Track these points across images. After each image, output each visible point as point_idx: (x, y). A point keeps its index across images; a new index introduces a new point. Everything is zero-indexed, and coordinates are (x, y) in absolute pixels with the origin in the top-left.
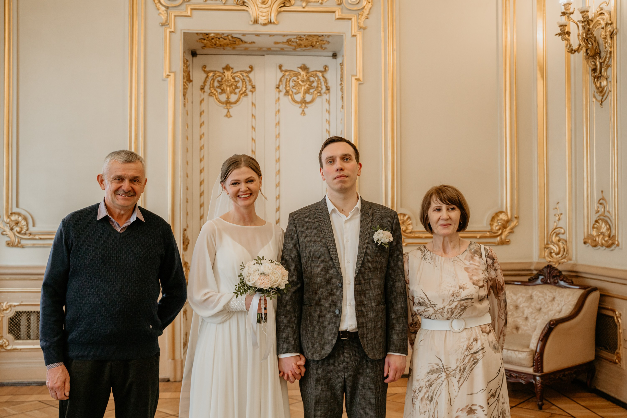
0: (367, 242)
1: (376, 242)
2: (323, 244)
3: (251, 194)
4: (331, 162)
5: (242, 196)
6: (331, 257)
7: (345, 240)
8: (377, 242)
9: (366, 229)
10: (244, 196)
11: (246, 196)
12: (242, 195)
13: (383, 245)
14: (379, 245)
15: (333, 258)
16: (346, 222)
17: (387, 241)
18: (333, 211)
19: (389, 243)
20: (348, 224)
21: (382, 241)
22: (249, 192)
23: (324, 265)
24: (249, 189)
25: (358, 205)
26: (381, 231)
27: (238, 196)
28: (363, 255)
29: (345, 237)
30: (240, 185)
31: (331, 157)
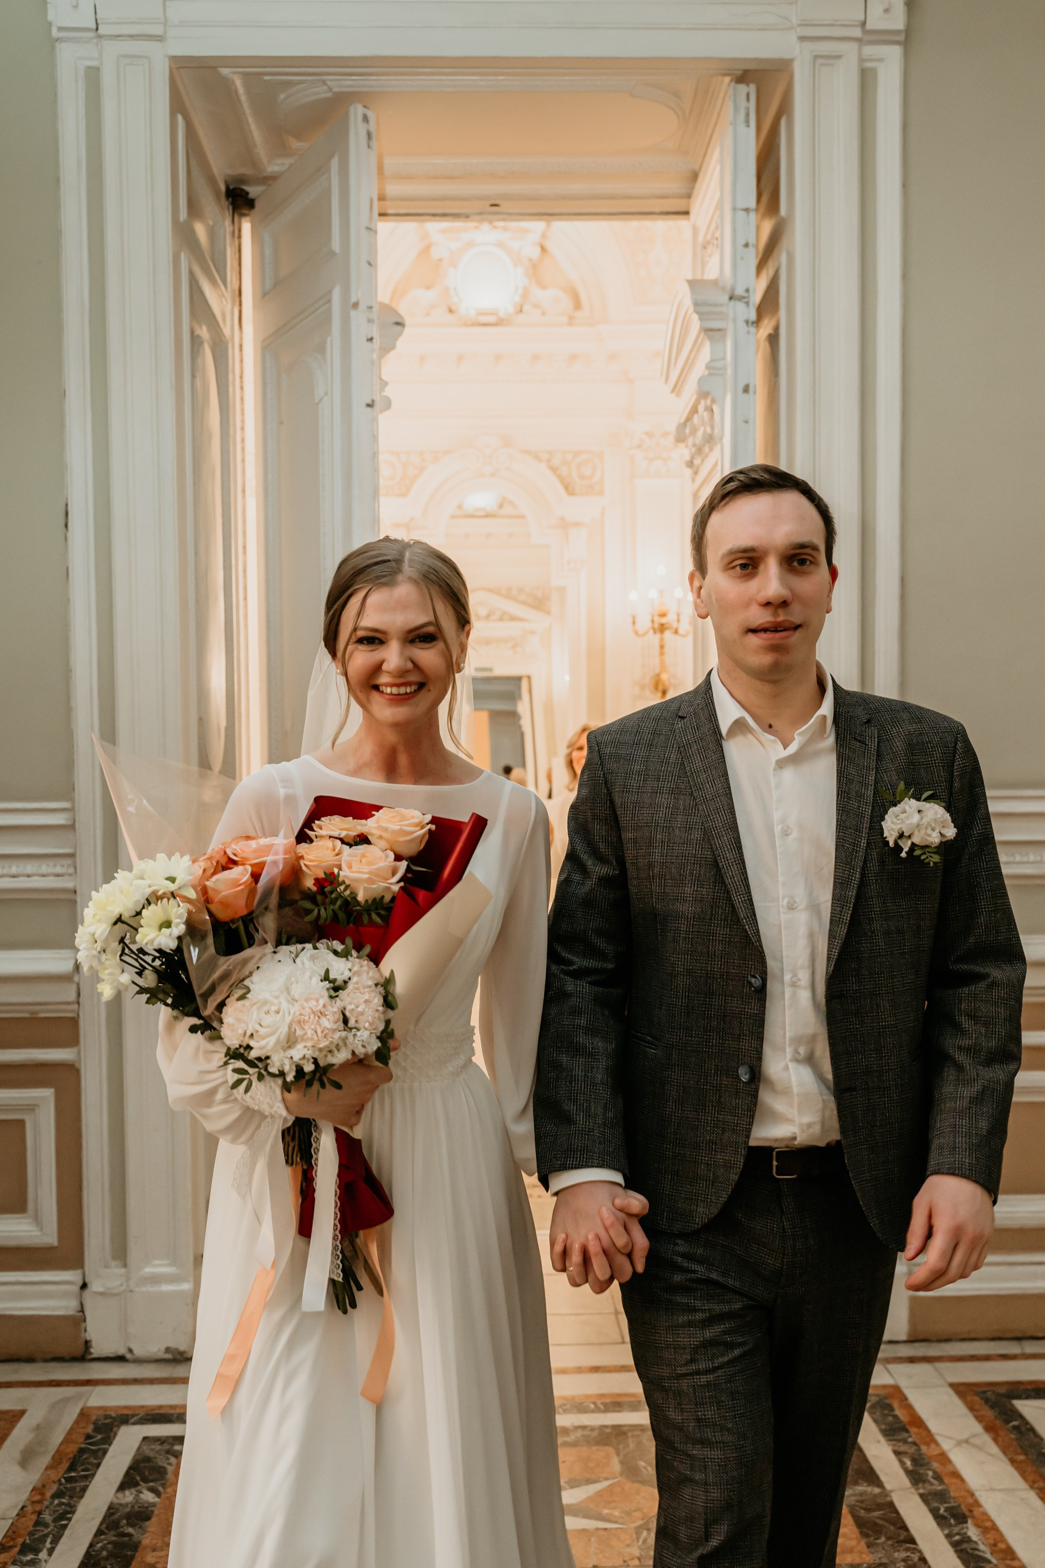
0: (863, 843)
1: (891, 844)
2: (696, 835)
3: (421, 686)
4: (744, 566)
5: (389, 690)
6: (723, 882)
7: (778, 829)
8: (896, 842)
9: (860, 796)
10: (395, 690)
11: (402, 690)
12: (387, 685)
13: (917, 853)
14: (903, 855)
15: (731, 887)
16: (781, 764)
17: (934, 839)
18: (739, 726)
19: (945, 847)
20: (788, 774)
21: (916, 840)
22: (414, 678)
23: (699, 910)
24: (416, 666)
25: (827, 708)
26: (910, 805)
27: (376, 688)
28: (852, 893)
29: (777, 815)
30: (384, 647)
31: (745, 551)
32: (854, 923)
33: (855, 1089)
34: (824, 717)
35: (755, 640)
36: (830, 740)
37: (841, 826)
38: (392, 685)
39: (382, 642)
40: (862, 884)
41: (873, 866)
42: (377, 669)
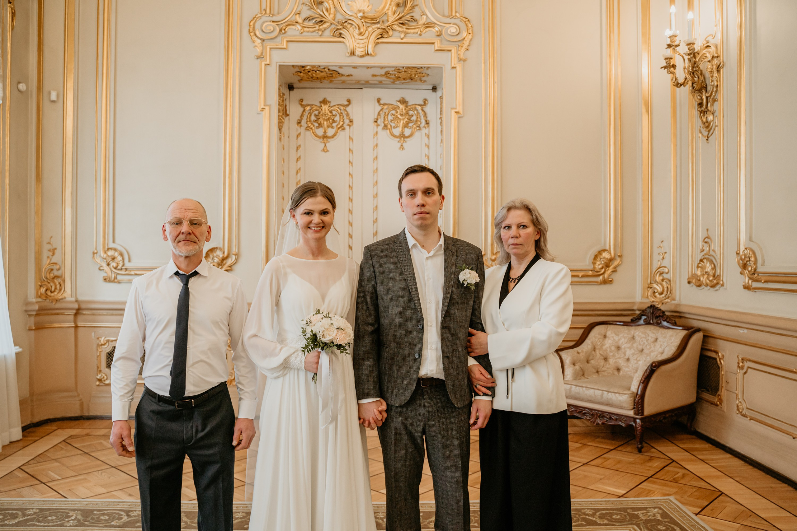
0: (452, 281)
1: (461, 283)
2: (403, 281)
3: (323, 227)
4: (411, 195)
5: (314, 229)
6: (411, 296)
7: (426, 278)
8: (463, 283)
9: (451, 268)
10: (316, 229)
11: (318, 229)
12: (313, 227)
13: (469, 285)
14: (465, 286)
15: (414, 297)
16: (427, 258)
17: (474, 282)
18: (414, 246)
19: (476, 284)
20: (429, 262)
21: (469, 282)
22: (322, 225)
23: (404, 305)
24: (323, 222)
25: (442, 242)
26: (467, 271)
27: (309, 228)
28: (449, 296)
29: (426, 274)
30: (313, 216)
31: (411, 190)
32: (449, 305)
33: (449, 357)
34: (441, 245)
35: (416, 217)
36: (442, 252)
37: (446, 277)
38: (315, 227)
39: (312, 214)
40: (452, 294)
41: (455, 289)
42: (311, 222)
